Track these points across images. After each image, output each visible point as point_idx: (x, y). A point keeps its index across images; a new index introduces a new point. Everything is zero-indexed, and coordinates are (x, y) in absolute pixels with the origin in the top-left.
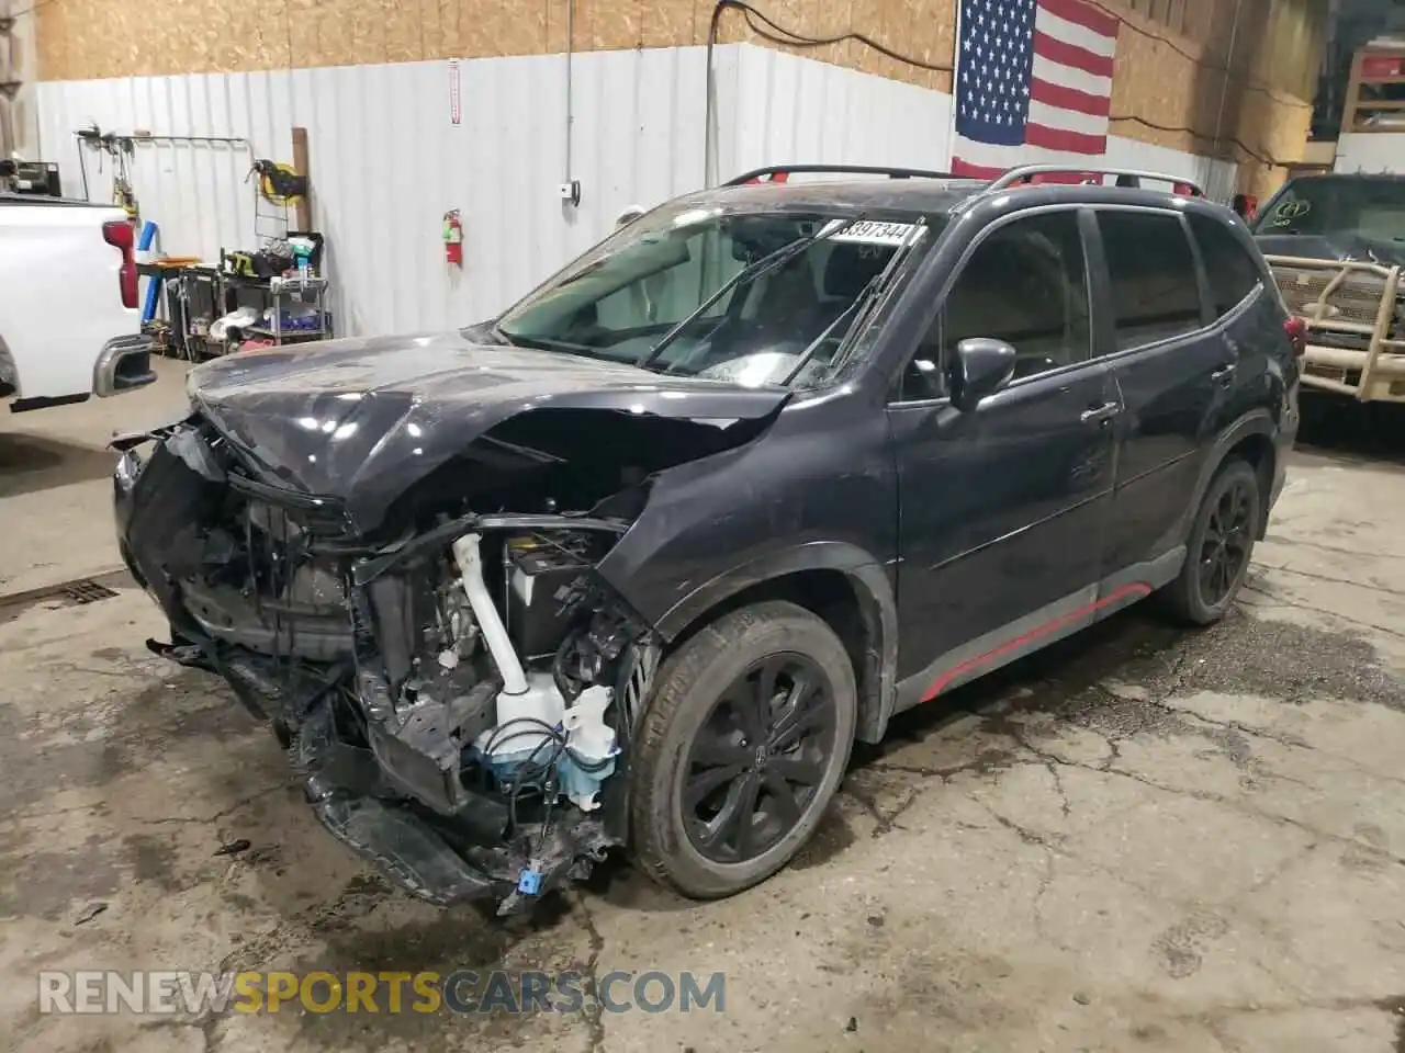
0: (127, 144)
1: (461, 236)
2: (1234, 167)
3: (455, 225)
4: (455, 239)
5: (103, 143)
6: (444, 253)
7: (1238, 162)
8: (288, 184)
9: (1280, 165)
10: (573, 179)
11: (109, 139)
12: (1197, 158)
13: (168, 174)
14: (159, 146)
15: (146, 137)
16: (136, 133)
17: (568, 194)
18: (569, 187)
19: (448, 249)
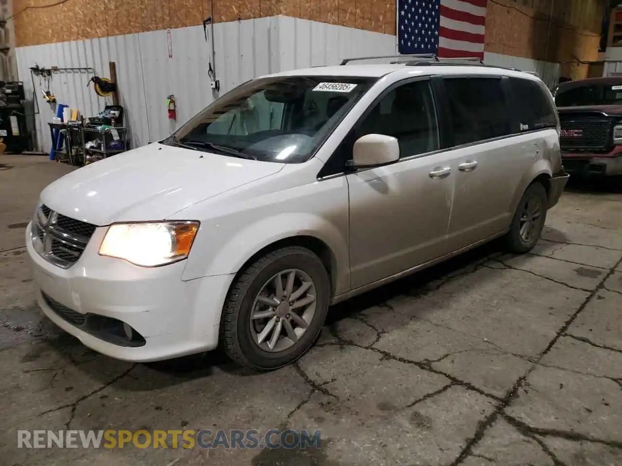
0: (49, 72)
1: (175, 106)
2: (558, 65)
3: (172, 102)
4: (172, 108)
5: (40, 73)
6: (167, 114)
7: (559, 62)
8: (106, 87)
9: (583, 63)
10: (217, 79)
11: (43, 71)
12: (536, 61)
13: (65, 85)
14: (61, 73)
15: (56, 69)
16: (52, 67)
17: (214, 86)
18: (214, 83)
19: (169, 113)
